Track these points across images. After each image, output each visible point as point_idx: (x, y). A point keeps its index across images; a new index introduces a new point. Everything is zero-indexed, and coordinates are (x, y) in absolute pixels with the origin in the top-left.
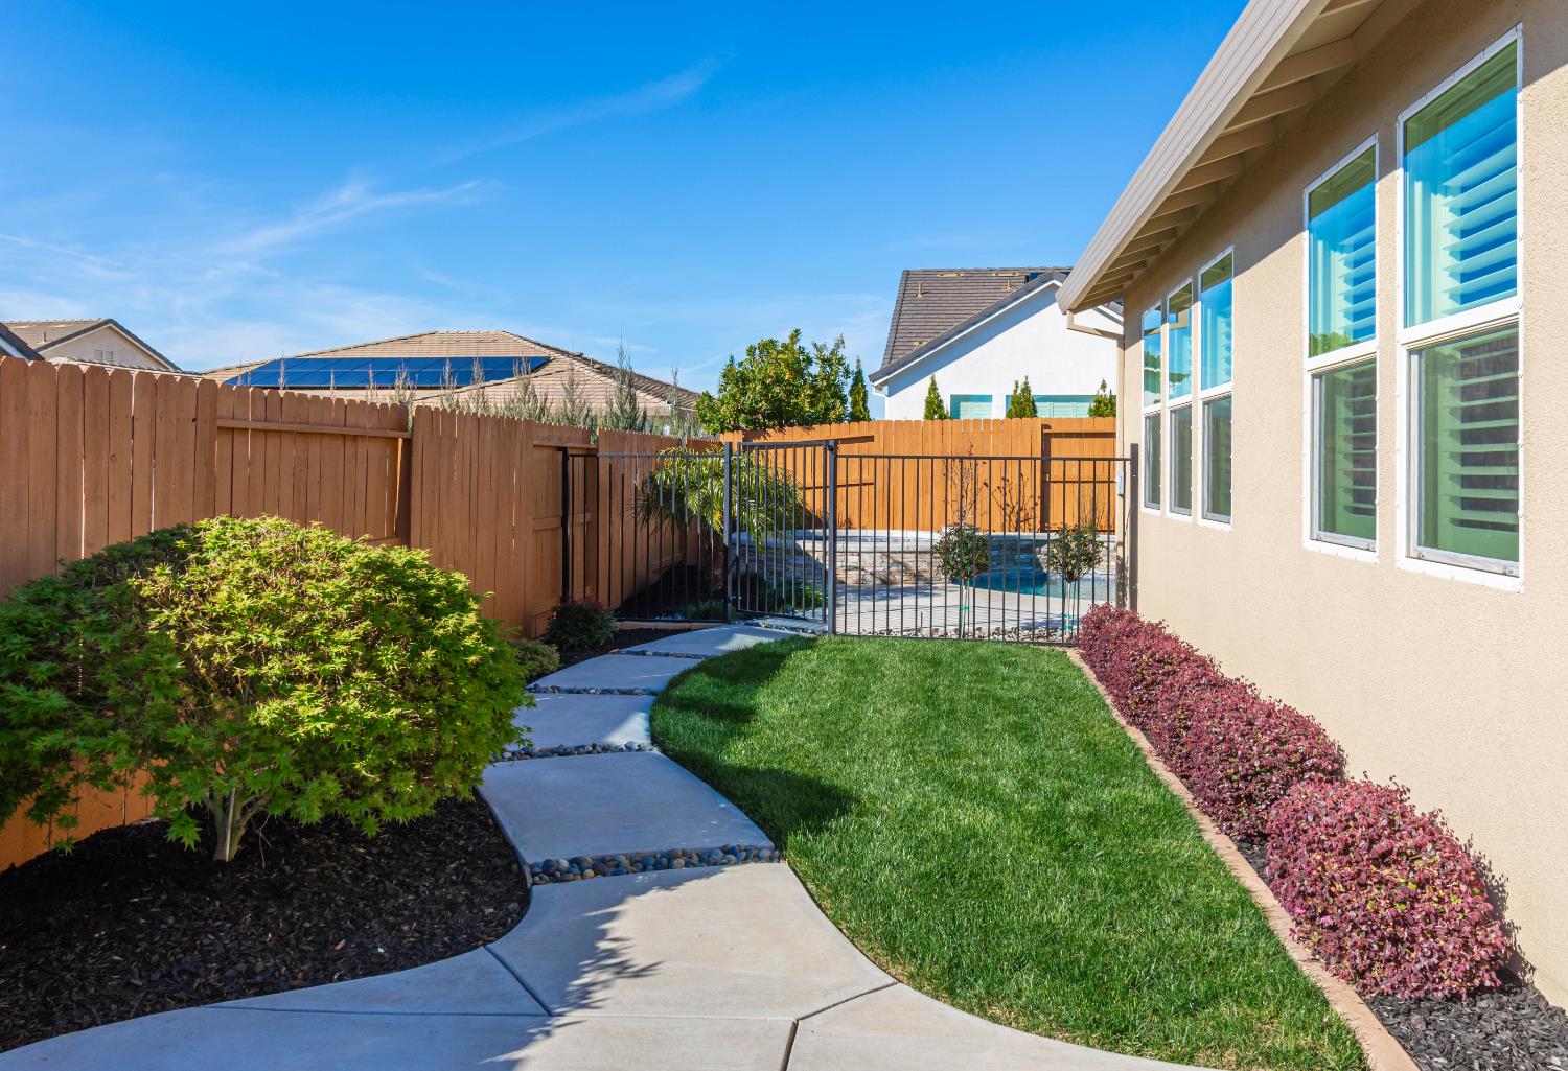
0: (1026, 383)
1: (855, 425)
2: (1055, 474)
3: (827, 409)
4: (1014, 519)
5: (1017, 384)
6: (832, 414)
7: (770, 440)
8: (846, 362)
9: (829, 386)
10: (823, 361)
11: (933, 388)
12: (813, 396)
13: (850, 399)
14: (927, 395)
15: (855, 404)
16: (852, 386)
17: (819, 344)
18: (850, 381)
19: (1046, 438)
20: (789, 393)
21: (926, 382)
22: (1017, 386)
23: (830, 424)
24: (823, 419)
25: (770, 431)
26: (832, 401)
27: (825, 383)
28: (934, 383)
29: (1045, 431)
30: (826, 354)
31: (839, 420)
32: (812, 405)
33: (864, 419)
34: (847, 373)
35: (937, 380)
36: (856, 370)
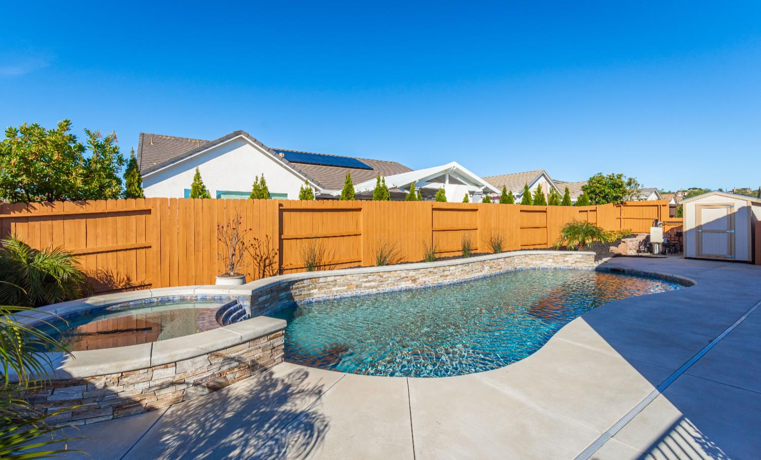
0: (262, 178)
1: (132, 201)
2: (286, 234)
3: (102, 187)
4: (262, 265)
5: (257, 178)
6: (108, 192)
7: (34, 213)
8: (121, 151)
9: (104, 169)
10: (97, 146)
11: (198, 176)
12: (86, 176)
13: (124, 181)
14: (193, 181)
15: (129, 185)
16: (127, 171)
17: (92, 132)
18: (124, 168)
19: (281, 211)
20: (58, 171)
21: (192, 172)
22: (257, 180)
23: (106, 199)
24: (99, 195)
25: (36, 205)
26: (108, 180)
27: (99, 166)
28: (198, 174)
29: (281, 208)
30: (101, 141)
31: (114, 196)
32: (85, 182)
33: (139, 196)
34: (121, 161)
35: (200, 171)
36: (130, 158)
